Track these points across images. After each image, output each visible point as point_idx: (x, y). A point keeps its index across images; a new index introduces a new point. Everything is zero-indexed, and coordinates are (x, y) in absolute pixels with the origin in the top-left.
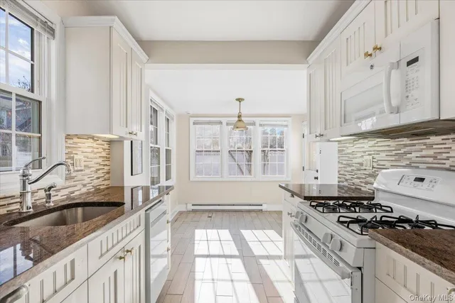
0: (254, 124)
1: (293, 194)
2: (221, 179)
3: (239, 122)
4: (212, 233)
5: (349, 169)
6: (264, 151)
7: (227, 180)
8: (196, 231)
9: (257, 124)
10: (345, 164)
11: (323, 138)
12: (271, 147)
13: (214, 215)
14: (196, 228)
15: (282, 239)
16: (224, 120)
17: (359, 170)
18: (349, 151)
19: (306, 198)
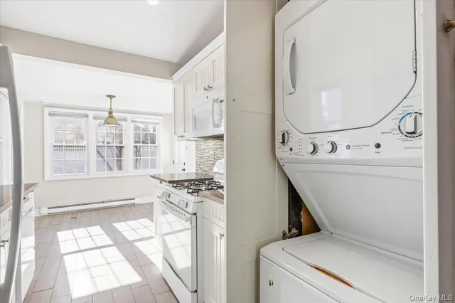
0: (125, 120)
1: (162, 181)
2: (87, 177)
3: (110, 118)
4: (80, 232)
5: (202, 160)
6: (136, 147)
7: (95, 176)
8: (58, 233)
9: (129, 120)
10: (200, 157)
11: (183, 138)
12: (143, 142)
13: (79, 215)
14: (58, 230)
15: (153, 224)
16: (91, 114)
17: (208, 161)
18: (202, 148)
19: (170, 182)
